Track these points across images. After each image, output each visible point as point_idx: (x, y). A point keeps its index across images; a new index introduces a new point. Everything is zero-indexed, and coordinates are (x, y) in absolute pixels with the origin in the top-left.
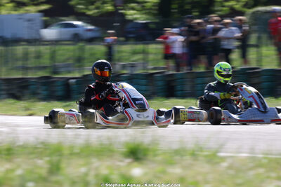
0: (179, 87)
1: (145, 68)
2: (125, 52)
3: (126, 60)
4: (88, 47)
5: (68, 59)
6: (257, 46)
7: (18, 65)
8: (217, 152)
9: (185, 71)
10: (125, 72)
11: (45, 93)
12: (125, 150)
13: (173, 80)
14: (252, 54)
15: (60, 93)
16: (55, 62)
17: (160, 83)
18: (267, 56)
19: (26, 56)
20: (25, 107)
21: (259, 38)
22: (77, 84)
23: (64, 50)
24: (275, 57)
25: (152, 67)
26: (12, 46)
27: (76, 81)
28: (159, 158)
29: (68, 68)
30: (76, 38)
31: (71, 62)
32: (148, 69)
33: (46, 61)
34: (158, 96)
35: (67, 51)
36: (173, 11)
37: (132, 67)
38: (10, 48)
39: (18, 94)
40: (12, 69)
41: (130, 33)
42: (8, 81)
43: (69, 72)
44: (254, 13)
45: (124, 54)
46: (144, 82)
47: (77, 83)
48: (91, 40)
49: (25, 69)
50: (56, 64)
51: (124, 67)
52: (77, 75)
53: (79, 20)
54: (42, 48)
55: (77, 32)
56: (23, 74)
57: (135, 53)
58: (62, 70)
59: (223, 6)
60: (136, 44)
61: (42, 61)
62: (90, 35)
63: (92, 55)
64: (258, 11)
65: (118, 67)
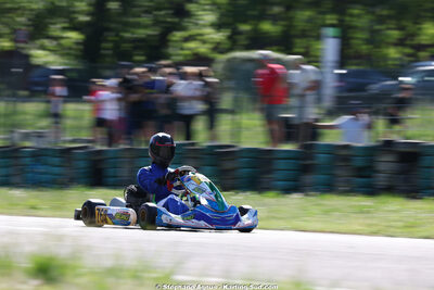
0: (111, 172)
2: (29, 114)
3: (30, 126)
6: (231, 112)
8: (172, 273)
9: (122, 147)
10: (27, 144)
12: (29, 265)
13: (100, 161)
14: (225, 124)
17: (82, 164)
18: (248, 129)
21: (236, 100)
24: (260, 129)
25: (71, 138)
28: (83, 280)
32: (64, 142)
34: (79, 183)
36: (103, 52)
37: (39, 137)
41: (37, 84)
44: (229, 61)
45: (28, 117)
46: (56, 160)
51: (27, 136)
59: (182, 49)
64: (235, 58)
65: (16, 136)
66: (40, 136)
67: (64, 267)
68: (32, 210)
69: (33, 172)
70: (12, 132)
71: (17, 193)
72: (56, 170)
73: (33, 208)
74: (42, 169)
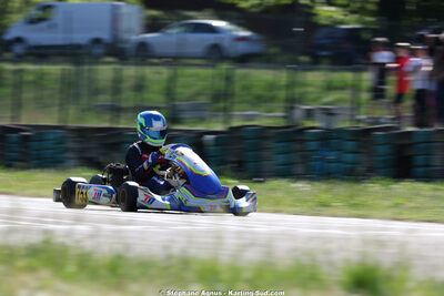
0: (420, 160)
1: (352, 119)
2: (311, 85)
3: (314, 100)
4: (240, 72)
5: (198, 94)
7: (99, 104)
10: (309, 124)
13: (410, 145)
16: (173, 99)
17: (382, 150)
19: (116, 86)
22: (216, 145)
23: (191, 76)
25: (365, 117)
26: (90, 64)
27: (216, 139)
29: (199, 112)
30: (216, 54)
31: (203, 100)
32: (359, 121)
34: (379, 174)
35: (197, 79)
36: (408, 7)
38: (86, 67)
39: (101, 159)
40: (89, 109)
41: (323, 47)
42: (82, 133)
43: (202, 120)
45: (310, 89)
46: (350, 145)
47: (218, 142)
48: (243, 60)
49: (116, 110)
50: (177, 103)
51: (309, 114)
52: (219, 127)
53: (221, 18)
54: (147, 71)
55: (217, 42)
56: (111, 121)
57: (330, 87)
58: (186, 115)
60: (334, 70)
61: (147, 96)
62: (242, 48)
63: (246, 88)
65: (298, 113)
66: (329, 113)
67: (389, 278)
68: (322, 208)
69: (321, 159)
70: (292, 108)
71: (302, 186)
72: (349, 157)
73: (324, 205)
74: (332, 156)
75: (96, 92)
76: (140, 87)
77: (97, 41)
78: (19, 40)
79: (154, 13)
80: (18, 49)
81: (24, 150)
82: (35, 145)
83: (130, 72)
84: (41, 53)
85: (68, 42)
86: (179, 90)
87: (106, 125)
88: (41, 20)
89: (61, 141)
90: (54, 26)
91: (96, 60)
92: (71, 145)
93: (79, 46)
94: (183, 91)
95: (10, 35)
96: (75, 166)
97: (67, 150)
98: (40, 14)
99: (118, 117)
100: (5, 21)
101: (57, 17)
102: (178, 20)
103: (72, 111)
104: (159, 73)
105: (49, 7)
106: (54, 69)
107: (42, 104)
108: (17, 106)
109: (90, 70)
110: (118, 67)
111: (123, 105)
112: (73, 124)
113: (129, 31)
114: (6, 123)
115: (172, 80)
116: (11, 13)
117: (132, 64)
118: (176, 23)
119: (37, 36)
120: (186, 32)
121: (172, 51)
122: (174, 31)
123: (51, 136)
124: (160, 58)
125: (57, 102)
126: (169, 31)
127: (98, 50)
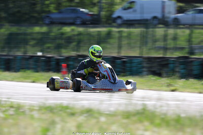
5: (202, 42)
7: (157, 46)
11: (183, 71)
15: (196, 72)
16: (191, 44)
19: (165, 37)
20: (167, 83)
23: (199, 33)
26: (153, 28)
33: (182, 43)
38: (151, 30)
40: (152, 49)
42: (150, 59)
49: (165, 49)
50: (193, 46)
54: (179, 31)
58: (197, 51)
61: (178, 42)
75: (155, 41)
76: (175, 38)
77: (155, 18)
78: (119, 17)
79: (181, 4)
80: (119, 21)
81: (123, 67)
82: (128, 65)
83: (171, 31)
84: (130, 23)
85: (142, 18)
86: (193, 40)
87: (161, 56)
88: (129, 8)
89: (140, 63)
90: (135, 11)
91: (155, 26)
92: (145, 65)
93: (147, 20)
94: (195, 40)
95: (115, 15)
96: (148, 75)
97: (143, 67)
98: (129, 5)
99: (166, 52)
100: (113, 9)
101: (137, 7)
102: (192, 8)
103: (145, 50)
104: (184, 32)
105: (133, 2)
106: (136, 31)
107: (130, 46)
108: (120, 47)
109: (153, 31)
110: (165, 29)
111: (168, 47)
112: (145, 55)
113: (170, 13)
114: (115, 55)
115: (190, 35)
116: (116, 5)
117: (172, 28)
118: (191, 9)
119: (127, 15)
120: (195, 13)
121: (190, 22)
122: (191, 13)
123: (136, 61)
124: (184, 25)
125: (138, 45)
126: (188, 13)
127: (155, 22)
